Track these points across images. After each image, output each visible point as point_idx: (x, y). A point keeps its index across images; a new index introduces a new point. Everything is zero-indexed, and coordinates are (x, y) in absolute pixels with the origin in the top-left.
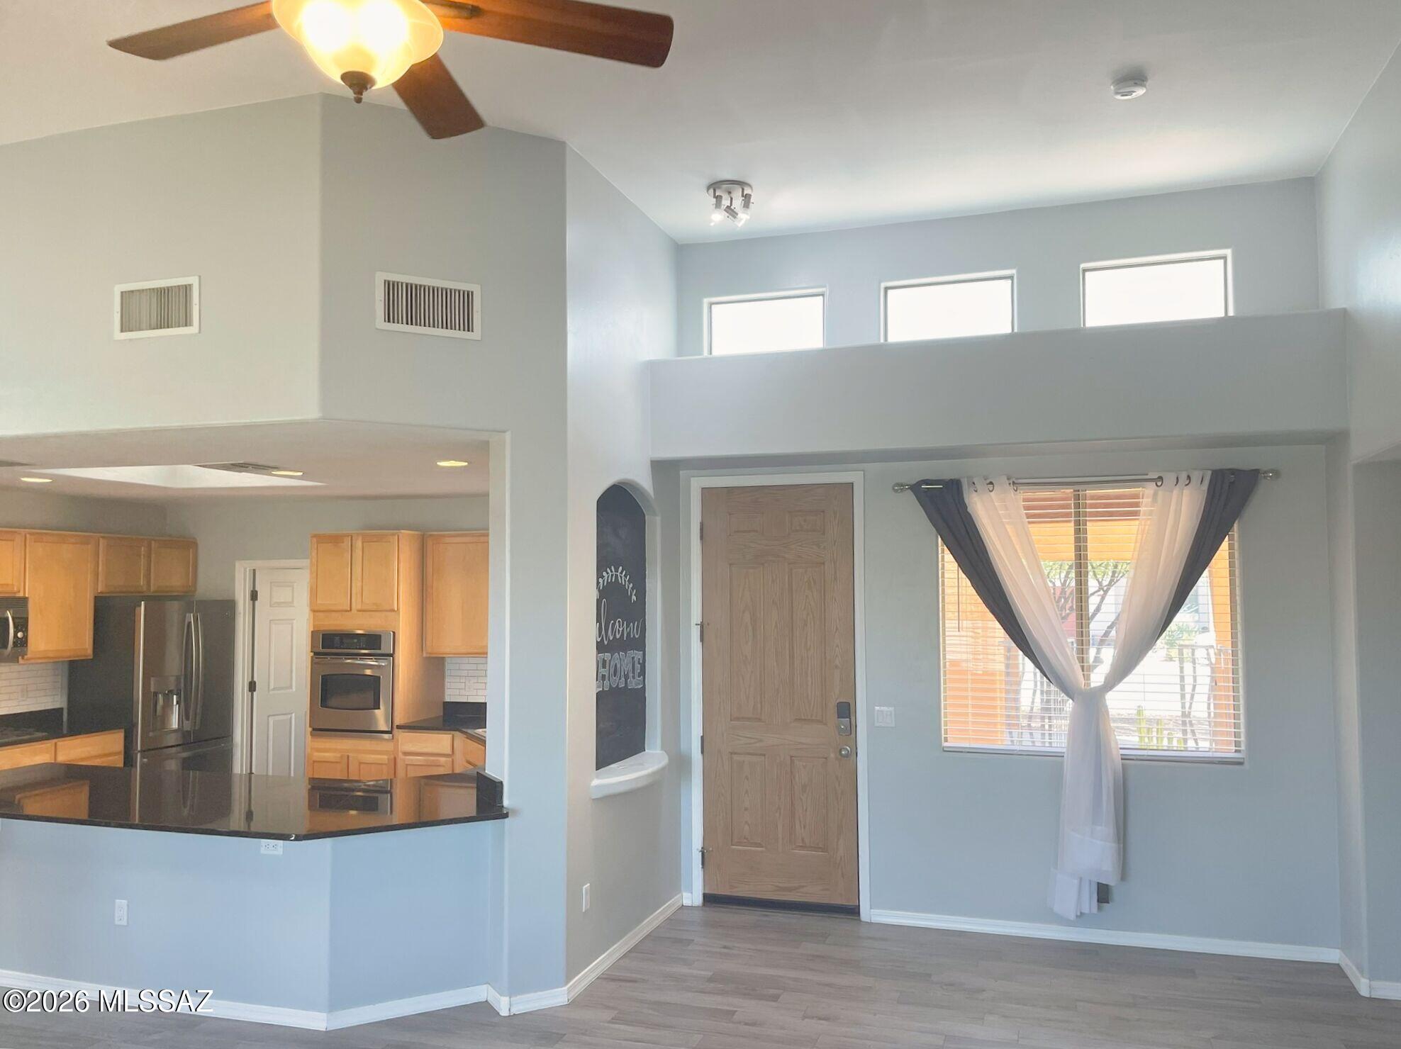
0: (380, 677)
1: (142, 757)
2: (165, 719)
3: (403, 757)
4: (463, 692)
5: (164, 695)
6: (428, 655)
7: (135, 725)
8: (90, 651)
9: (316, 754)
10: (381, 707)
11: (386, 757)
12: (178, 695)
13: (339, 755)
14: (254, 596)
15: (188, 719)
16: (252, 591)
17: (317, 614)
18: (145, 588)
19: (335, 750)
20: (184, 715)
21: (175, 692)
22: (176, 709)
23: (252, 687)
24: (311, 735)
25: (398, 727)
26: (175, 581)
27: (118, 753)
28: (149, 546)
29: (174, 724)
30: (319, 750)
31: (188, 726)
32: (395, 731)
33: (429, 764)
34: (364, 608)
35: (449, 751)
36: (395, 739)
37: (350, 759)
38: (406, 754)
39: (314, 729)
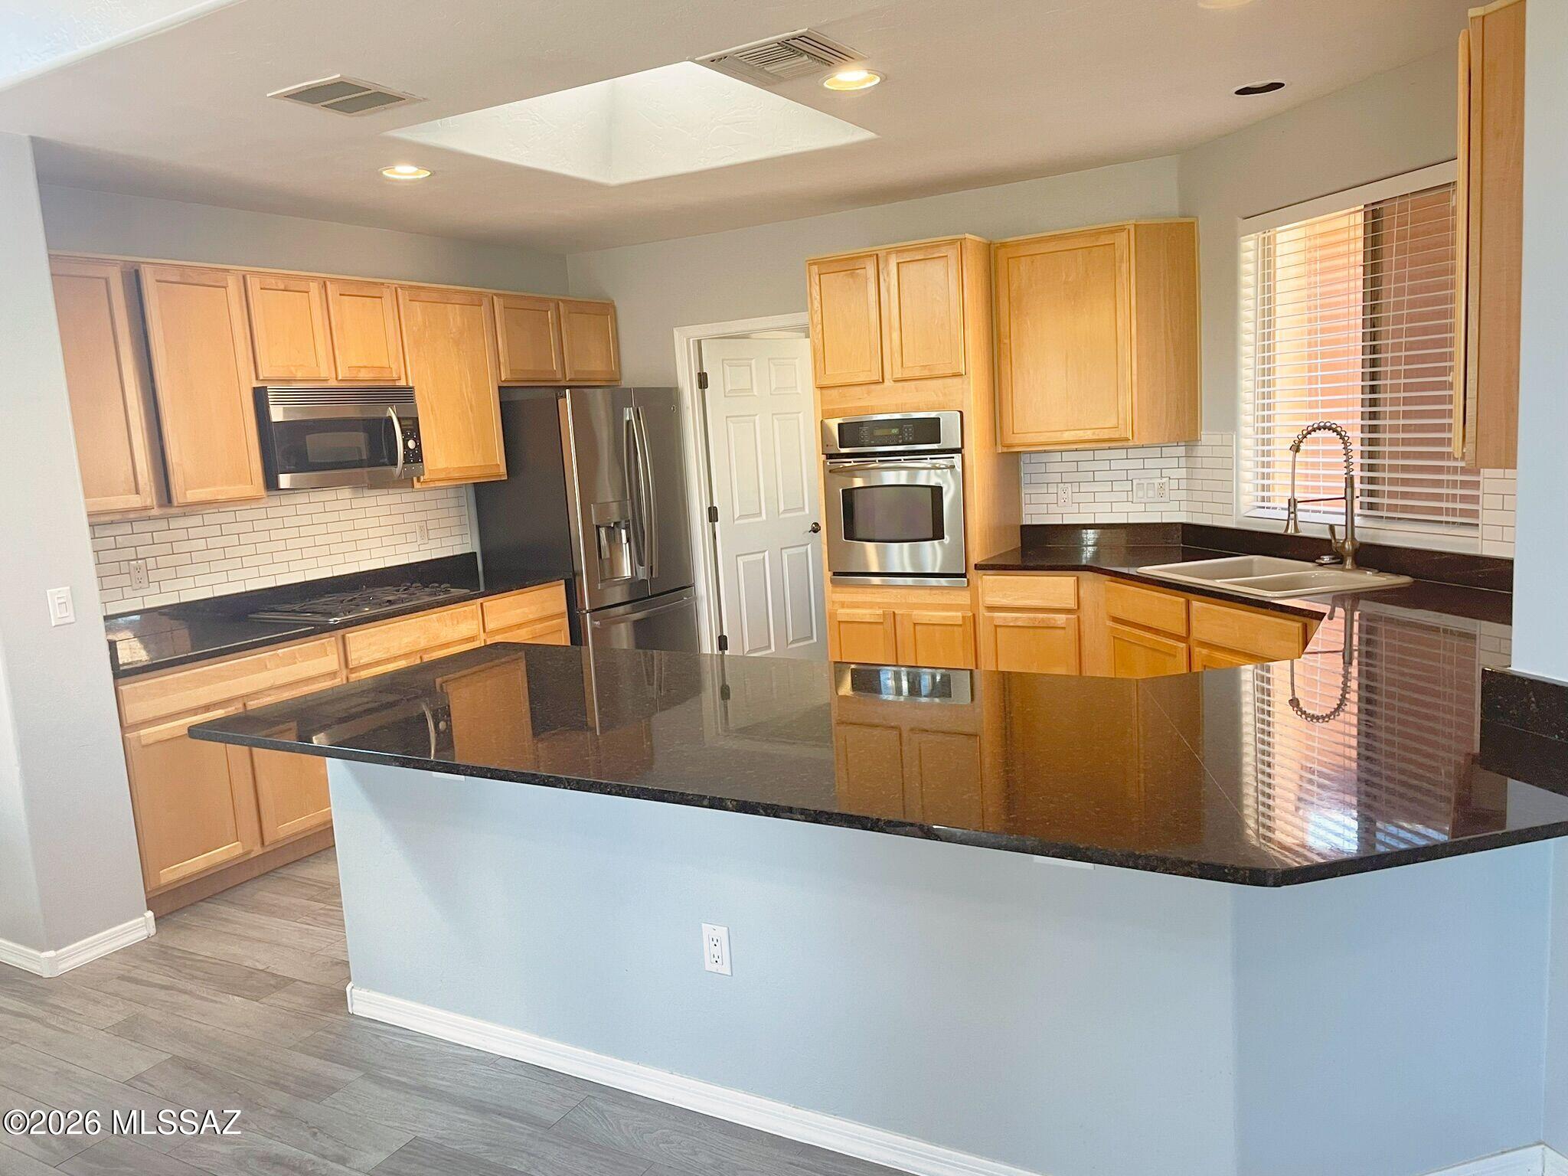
0: (941, 488)
1: (593, 619)
2: (614, 564)
3: (987, 614)
4: (1053, 508)
5: (608, 528)
6: (1005, 450)
7: (577, 574)
8: (503, 469)
9: (841, 611)
10: (946, 536)
11: (959, 614)
12: (627, 528)
13: (880, 612)
14: (703, 381)
15: (642, 564)
16: (699, 374)
17: (825, 392)
18: (559, 376)
19: (871, 605)
20: (638, 559)
21: (623, 524)
22: (626, 548)
23: (713, 514)
24: (832, 581)
25: (977, 567)
26: (594, 365)
27: (559, 615)
28: (558, 308)
29: (627, 573)
30: (843, 605)
31: (642, 573)
32: (972, 573)
33: (1037, 624)
34: (907, 374)
35: (1071, 604)
36: (971, 585)
37: (898, 618)
38: (991, 609)
39: (835, 574)
